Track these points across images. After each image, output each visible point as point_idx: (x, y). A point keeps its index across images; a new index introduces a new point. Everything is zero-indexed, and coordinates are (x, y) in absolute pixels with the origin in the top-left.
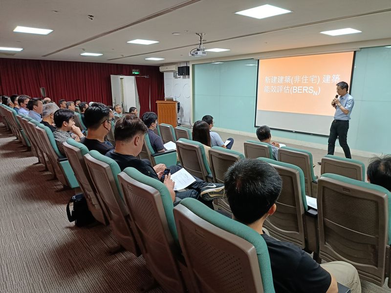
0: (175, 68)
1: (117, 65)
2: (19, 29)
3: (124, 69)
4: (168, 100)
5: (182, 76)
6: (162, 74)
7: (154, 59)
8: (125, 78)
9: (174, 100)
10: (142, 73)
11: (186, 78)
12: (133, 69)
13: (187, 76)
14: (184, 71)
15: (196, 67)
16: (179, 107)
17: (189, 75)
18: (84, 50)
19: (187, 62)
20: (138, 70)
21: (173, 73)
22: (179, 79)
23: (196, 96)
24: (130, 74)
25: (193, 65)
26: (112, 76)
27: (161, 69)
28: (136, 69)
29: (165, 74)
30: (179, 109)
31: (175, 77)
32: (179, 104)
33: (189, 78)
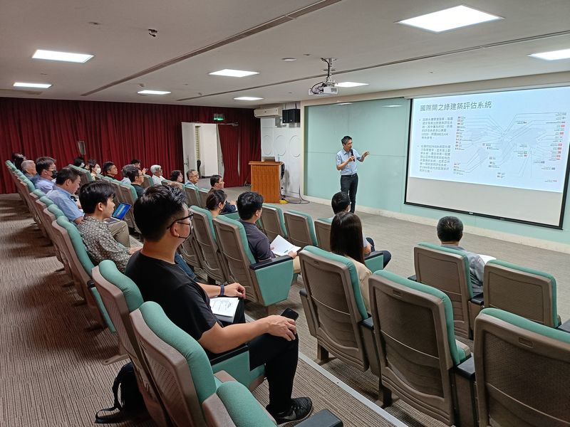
0: (277, 112)
1: (191, 107)
2: (41, 54)
3: (202, 114)
4: (267, 160)
5: (288, 124)
6: (258, 121)
7: (247, 99)
8: (203, 126)
9: (277, 160)
10: (227, 119)
11: (294, 127)
12: (216, 113)
13: (296, 124)
14: (291, 116)
15: (310, 110)
16: (283, 170)
17: (299, 121)
18: (142, 85)
19: (296, 103)
20: (221, 115)
22: (283, 128)
23: (309, 154)
24: (210, 121)
25: (306, 108)
26: (184, 124)
27: (257, 114)
28: (219, 113)
29: (262, 120)
30: (283, 173)
31: (278, 125)
32: (283, 166)
33: (299, 126)
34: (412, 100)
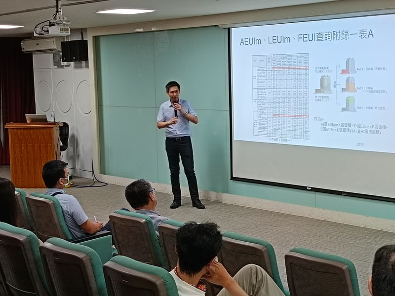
0: (54, 45)
4: (34, 120)
5: (72, 63)
6: (29, 57)
9: (50, 120)
11: (81, 67)
13: (84, 63)
14: (74, 52)
15: (102, 42)
19: (82, 31)
21: (51, 55)
22: (66, 69)
23: (105, 110)
25: (96, 39)
27: (26, 46)
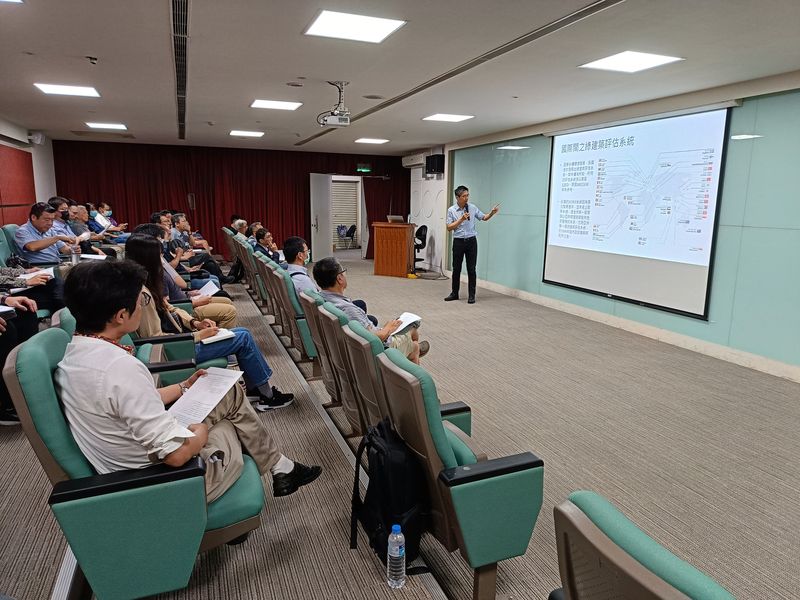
3: (342, 163)
4: (395, 221)
5: (435, 176)
7: (371, 142)
10: (376, 170)
14: (435, 166)
17: (443, 171)
19: (444, 147)
20: (368, 165)
21: (421, 169)
24: (352, 173)
25: (452, 153)
26: (313, 176)
27: (406, 163)
28: (365, 163)
29: (412, 171)
31: (425, 177)
33: (444, 178)
34: (553, 137)
